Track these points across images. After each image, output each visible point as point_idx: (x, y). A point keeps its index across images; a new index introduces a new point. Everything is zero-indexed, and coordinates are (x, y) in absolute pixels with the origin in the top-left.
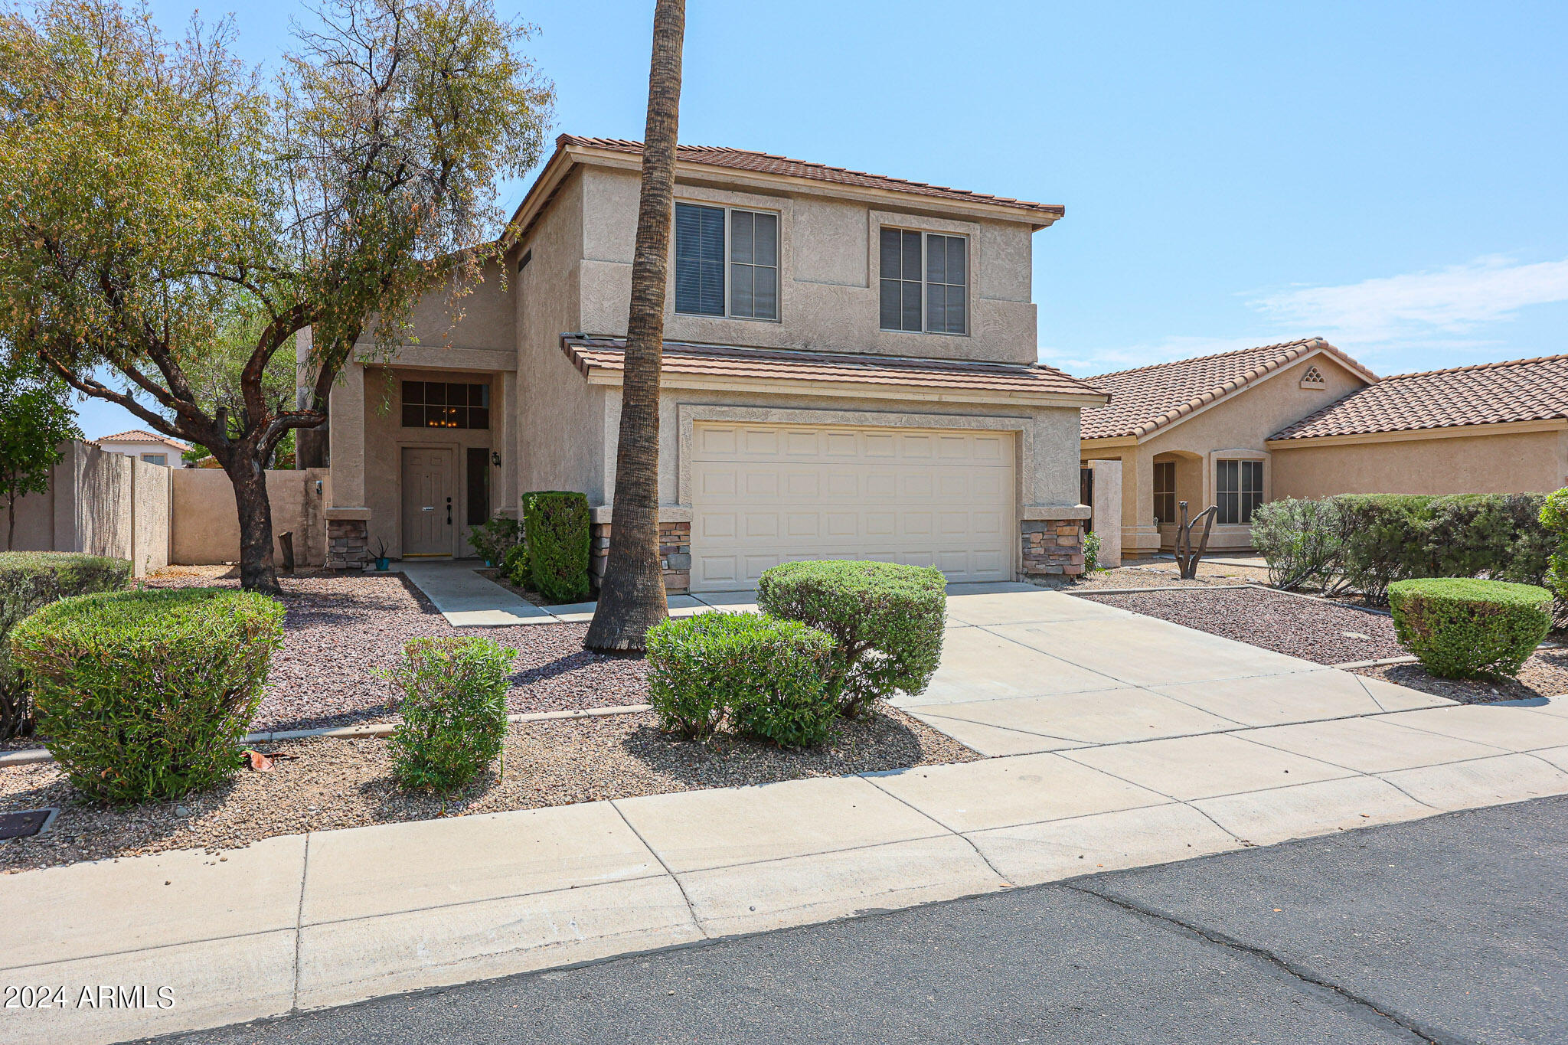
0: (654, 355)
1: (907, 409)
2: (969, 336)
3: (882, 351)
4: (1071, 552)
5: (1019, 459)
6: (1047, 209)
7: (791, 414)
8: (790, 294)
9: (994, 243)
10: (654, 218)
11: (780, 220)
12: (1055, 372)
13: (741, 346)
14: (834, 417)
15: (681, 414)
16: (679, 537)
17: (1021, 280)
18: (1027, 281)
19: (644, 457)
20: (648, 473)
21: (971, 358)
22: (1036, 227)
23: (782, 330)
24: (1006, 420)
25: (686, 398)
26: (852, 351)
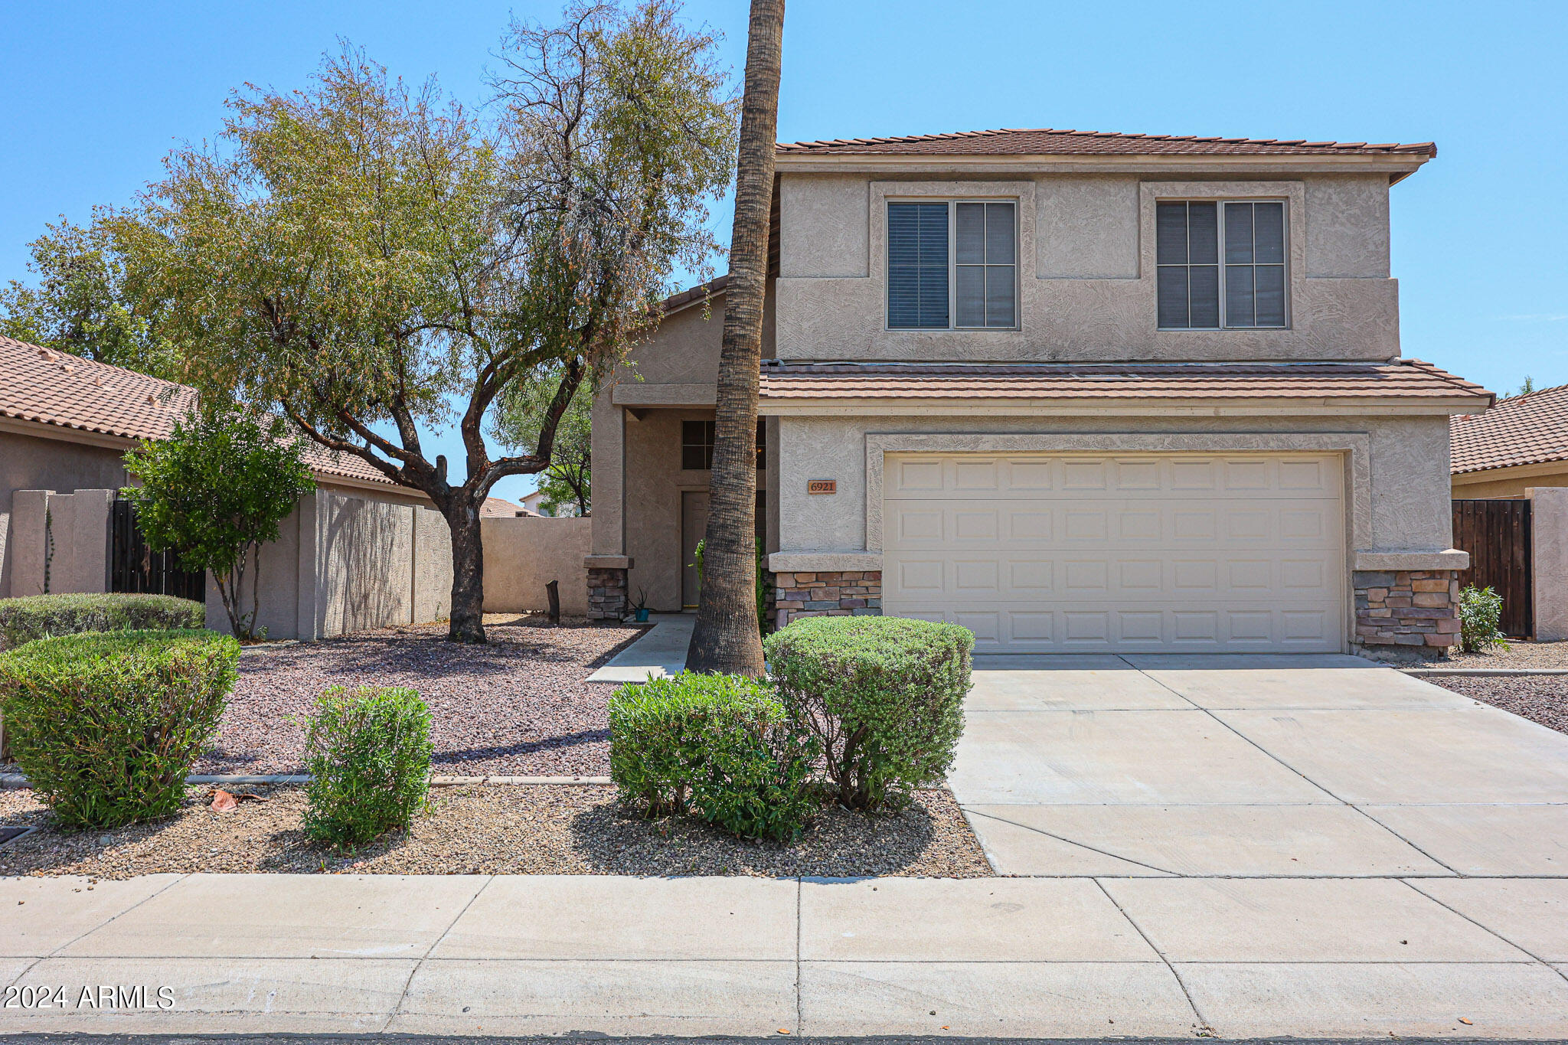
0: (744, 380)
1: (1173, 428)
2: (1290, 328)
3: (1160, 356)
4: (1437, 616)
5: (1348, 488)
6: (1406, 151)
7: (1008, 440)
8: (1030, 295)
9: (1328, 203)
10: (745, 227)
11: (1019, 207)
12: (1425, 369)
13: (970, 362)
14: (1068, 442)
15: (868, 445)
16: (867, 588)
17: (1372, 247)
18: (1382, 249)
19: (732, 497)
20: (737, 514)
21: (1294, 356)
22: (1395, 177)
23: (1022, 339)
24: (1325, 438)
25: (877, 427)
26: (1118, 358)
